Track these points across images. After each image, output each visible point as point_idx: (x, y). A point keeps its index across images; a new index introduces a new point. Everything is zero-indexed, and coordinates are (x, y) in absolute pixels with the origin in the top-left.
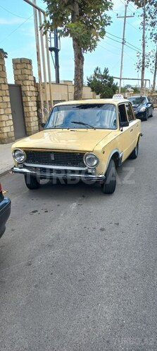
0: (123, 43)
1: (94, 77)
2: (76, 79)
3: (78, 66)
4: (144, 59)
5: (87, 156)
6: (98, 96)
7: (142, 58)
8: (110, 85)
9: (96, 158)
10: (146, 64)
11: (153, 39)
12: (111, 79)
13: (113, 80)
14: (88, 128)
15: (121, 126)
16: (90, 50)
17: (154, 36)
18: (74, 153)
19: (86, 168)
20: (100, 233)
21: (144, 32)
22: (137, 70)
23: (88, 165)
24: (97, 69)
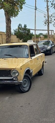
0: (35, 9)
1: (18, 30)
2: (7, 32)
3: (8, 25)
4: (48, 19)
5: (13, 71)
6: (21, 41)
7: (47, 18)
8: (28, 34)
9: (18, 72)
10: (50, 21)
11: (53, 6)
12: (29, 30)
13: (30, 31)
14: (13, 58)
15: (31, 56)
16: (15, 16)
17: (54, 5)
18: (6, 70)
19: (13, 78)
20: (20, 108)
21: (47, 3)
22: (45, 25)
23: (13, 76)
24: (20, 25)
